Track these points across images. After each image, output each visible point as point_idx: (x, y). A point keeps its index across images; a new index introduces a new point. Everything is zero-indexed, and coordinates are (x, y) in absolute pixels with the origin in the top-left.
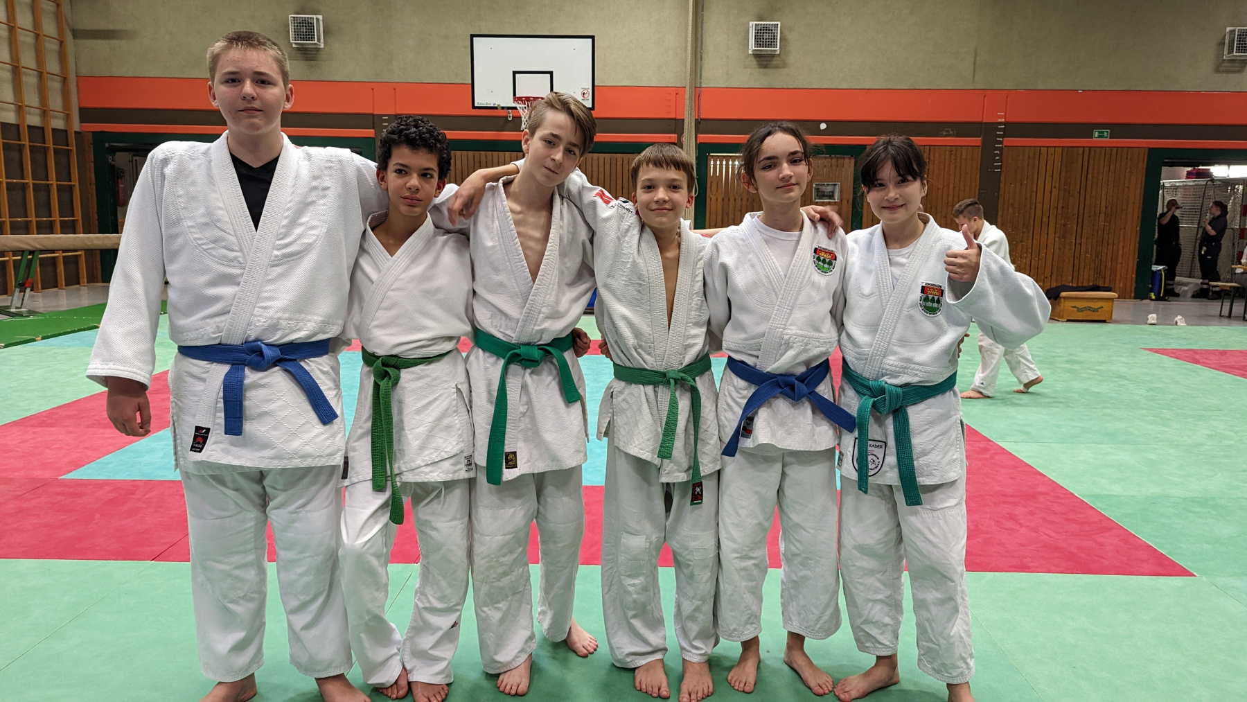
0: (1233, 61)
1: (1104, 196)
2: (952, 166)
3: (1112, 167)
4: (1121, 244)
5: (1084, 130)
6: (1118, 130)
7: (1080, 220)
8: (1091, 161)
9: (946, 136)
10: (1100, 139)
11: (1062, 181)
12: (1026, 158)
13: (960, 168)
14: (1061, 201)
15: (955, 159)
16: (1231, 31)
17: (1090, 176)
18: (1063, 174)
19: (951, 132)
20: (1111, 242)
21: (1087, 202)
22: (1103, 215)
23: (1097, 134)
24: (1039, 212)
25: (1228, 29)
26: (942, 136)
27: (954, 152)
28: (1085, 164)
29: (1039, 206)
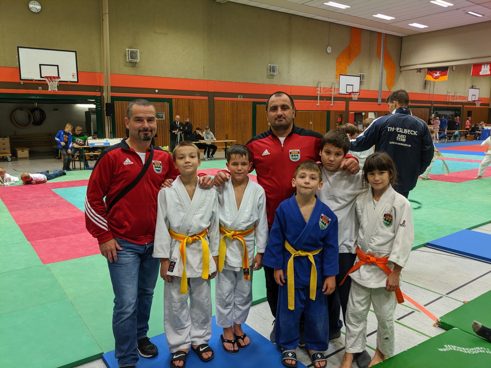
0: (271, 75)
1: (242, 117)
2: (200, 107)
3: (244, 107)
4: (248, 132)
5: (235, 95)
6: (245, 95)
7: (237, 125)
8: (239, 106)
9: (198, 96)
10: (240, 98)
11: (232, 113)
12: (221, 104)
13: (203, 107)
14: (232, 119)
15: (201, 104)
16: (270, 66)
17: (239, 111)
18: (232, 110)
19: (199, 95)
20: (245, 132)
21: (239, 119)
22: (243, 123)
23: (239, 97)
24: (226, 122)
25: (269, 65)
26: (196, 96)
27: (200, 102)
28: (237, 106)
29: (226, 120)
